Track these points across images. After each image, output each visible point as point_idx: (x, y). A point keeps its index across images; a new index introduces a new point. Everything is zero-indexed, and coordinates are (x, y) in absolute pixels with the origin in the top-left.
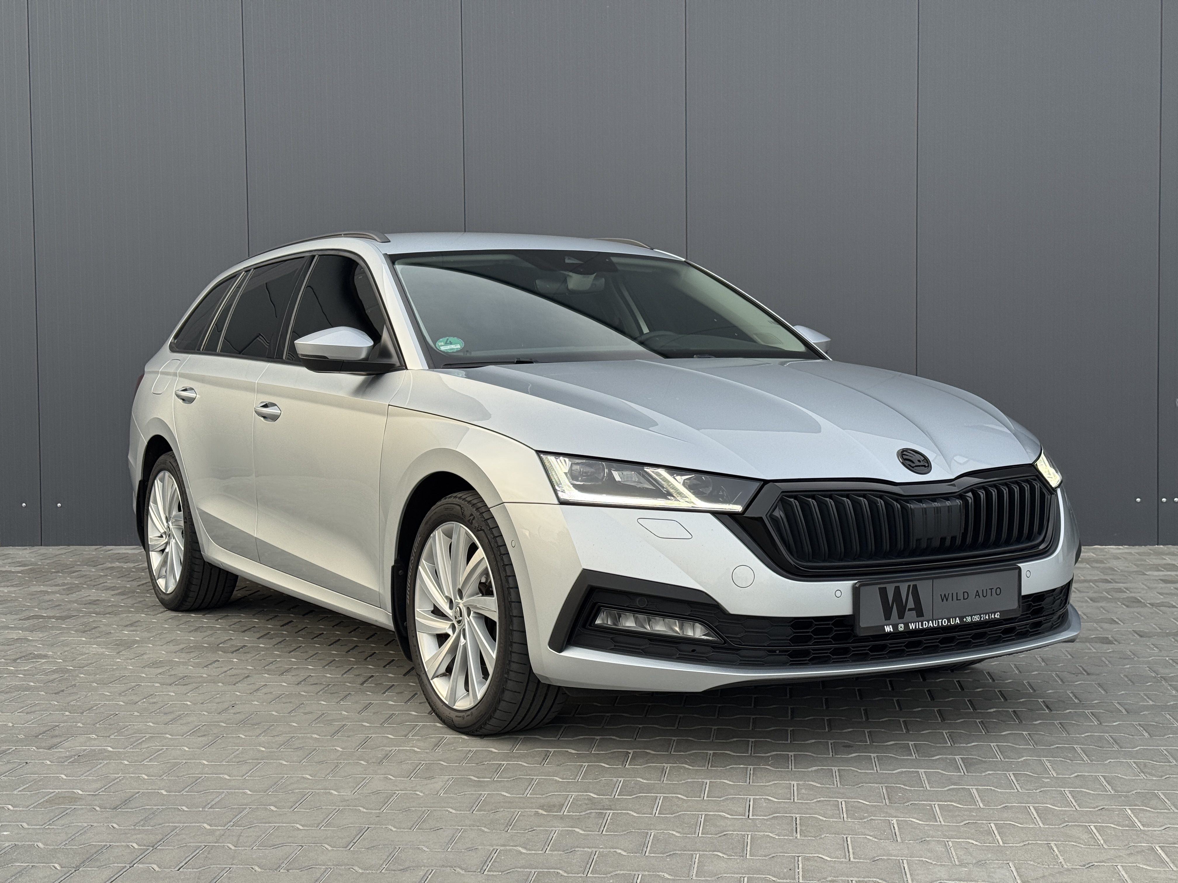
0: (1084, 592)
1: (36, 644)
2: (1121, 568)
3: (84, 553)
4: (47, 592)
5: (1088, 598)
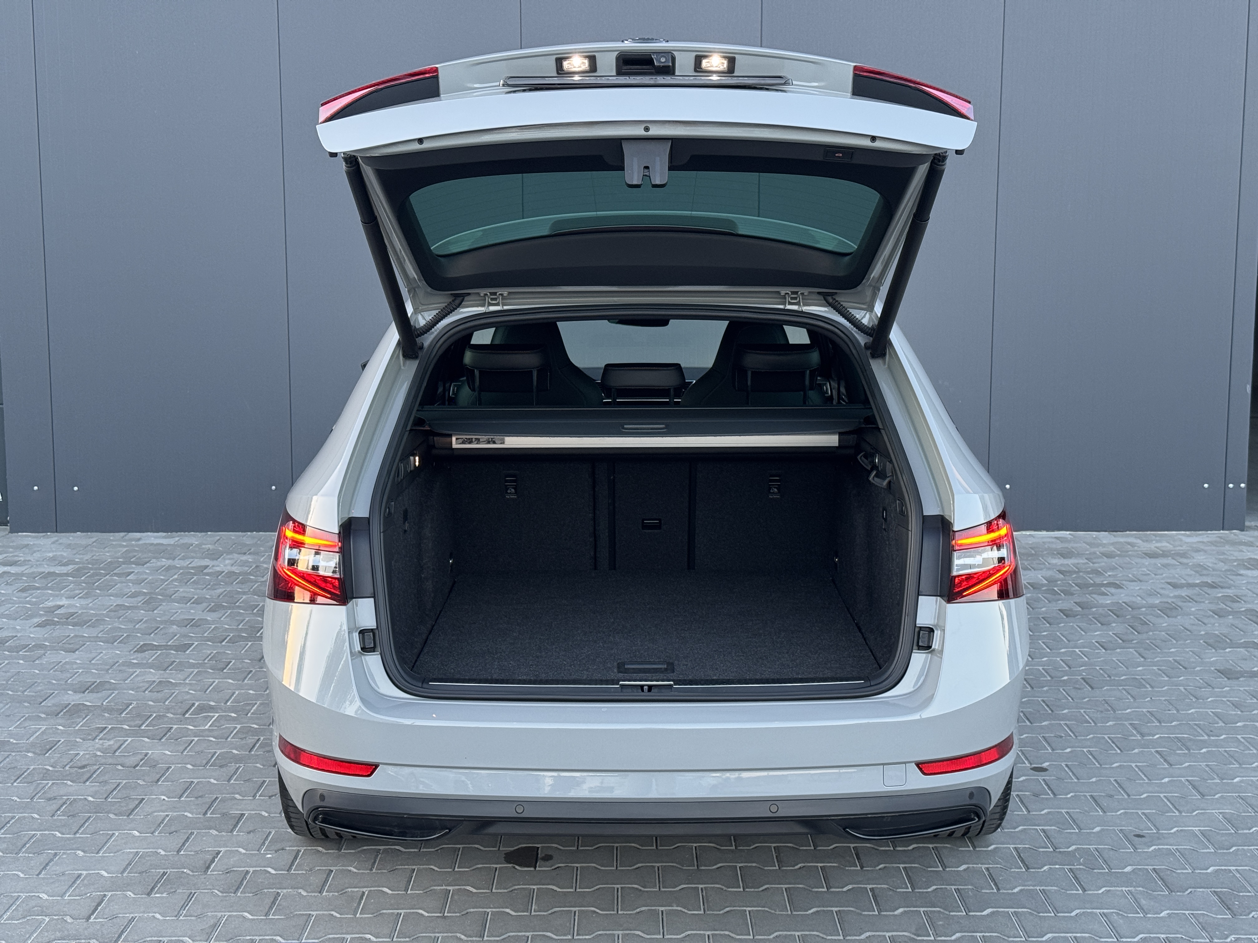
0: (1200, 602)
1: (187, 690)
2: (1210, 565)
3: (114, 543)
4: (129, 608)
5: (1210, 610)
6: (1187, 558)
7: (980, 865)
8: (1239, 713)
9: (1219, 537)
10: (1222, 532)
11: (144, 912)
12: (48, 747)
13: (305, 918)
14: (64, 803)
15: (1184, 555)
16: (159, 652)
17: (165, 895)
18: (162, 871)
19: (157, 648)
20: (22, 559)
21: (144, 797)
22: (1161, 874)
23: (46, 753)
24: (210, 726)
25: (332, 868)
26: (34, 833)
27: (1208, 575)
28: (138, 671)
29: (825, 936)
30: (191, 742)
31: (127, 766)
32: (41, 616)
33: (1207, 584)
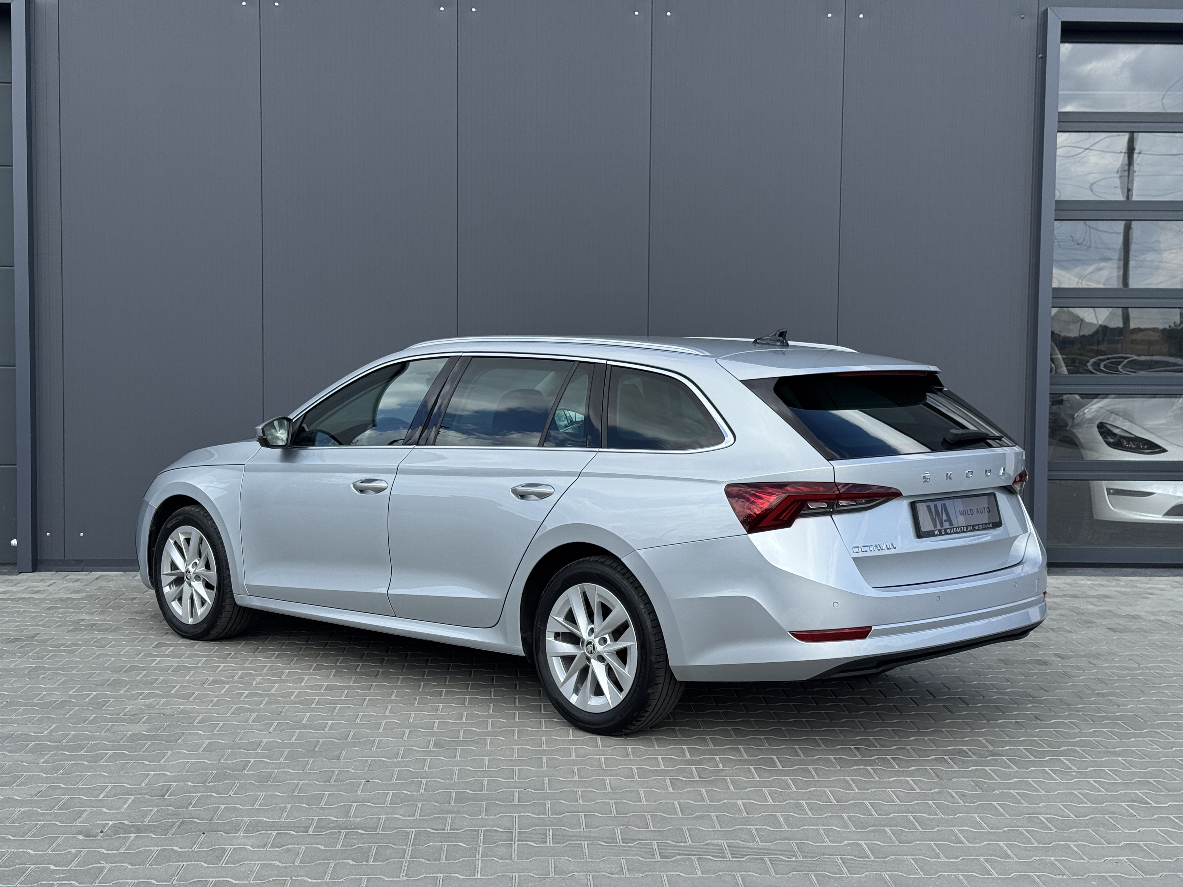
8: (1009, 684)
16: (172, 648)
19: (170, 645)
22: (935, 771)
23: (102, 707)
24: (225, 692)
25: (335, 770)
26: (107, 751)
28: (158, 659)
30: (213, 700)
31: (168, 713)
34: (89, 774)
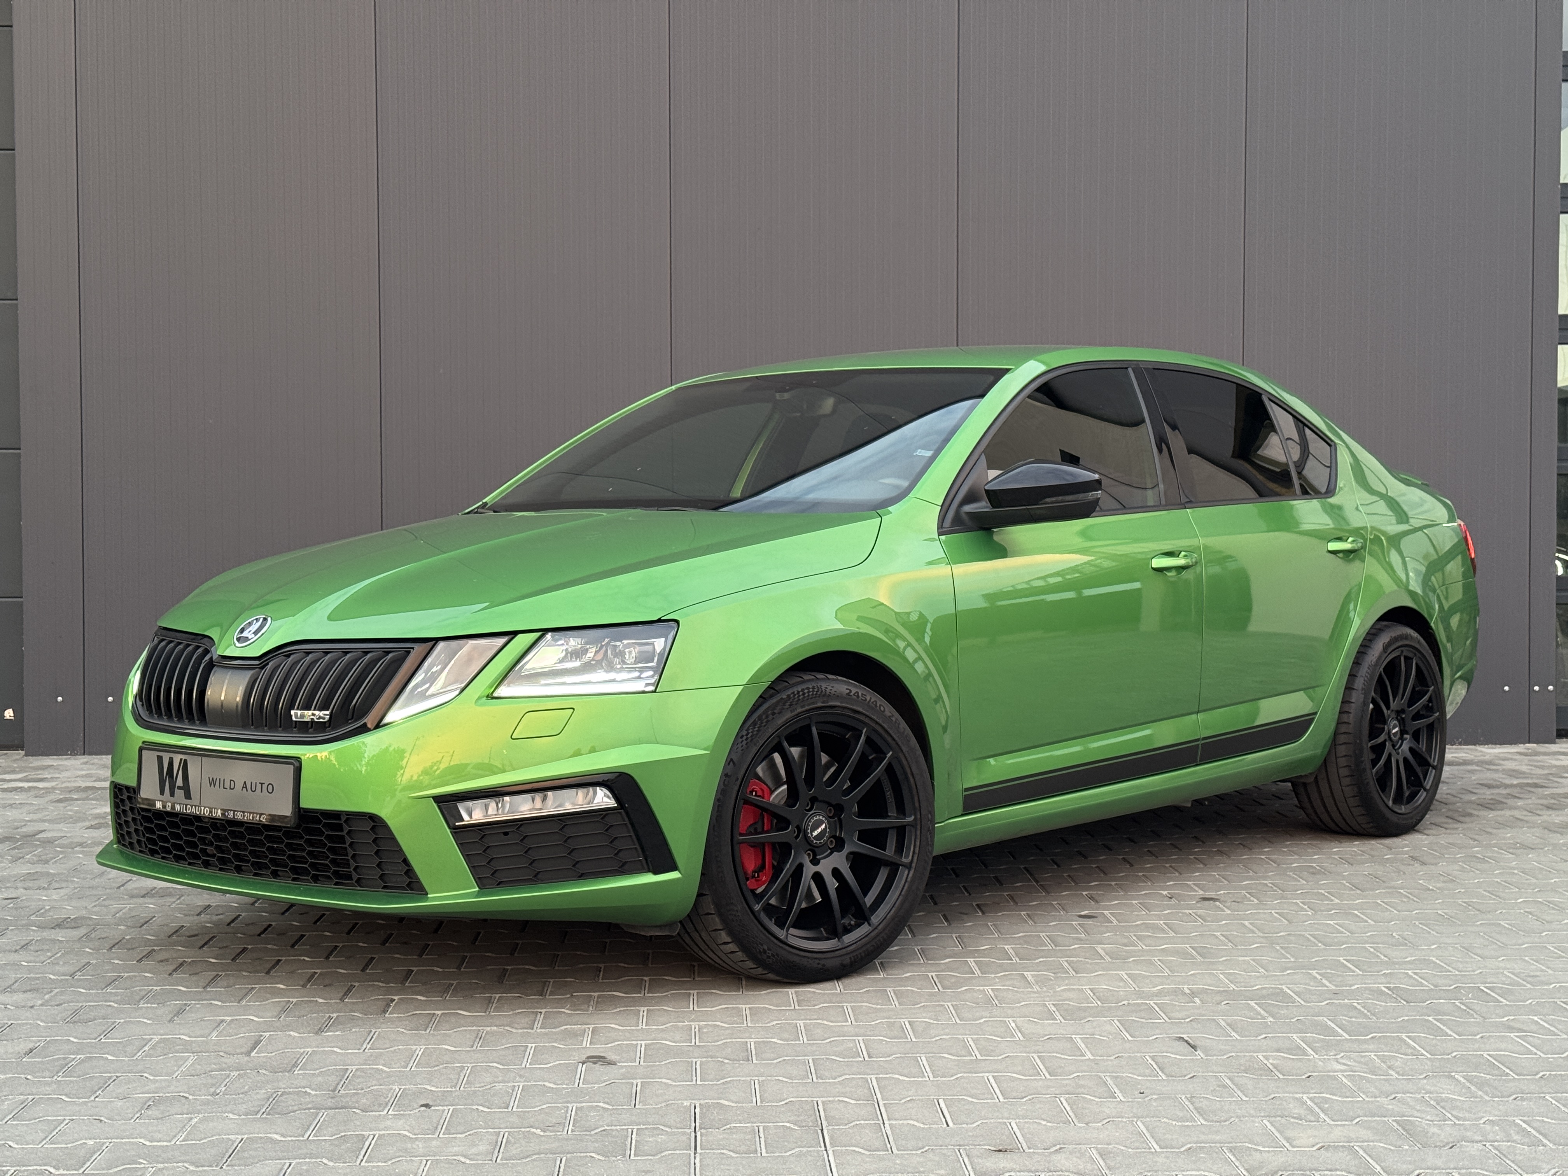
0: (1526, 799)
2: (1525, 770)
6: (1497, 765)
7: (1346, 1001)
9: (1528, 749)
10: (1527, 745)
11: (318, 1047)
12: (142, 921)
13: (523, 1049)
14: (181, 964)
15: (1490, 763)
17: (336, 1033)
18: (328, 1015)
20: (49, 776)
21: (280, 958)
23: (141, 927)
25: (539, 1010)
26: (151, 988)
27: (1528, 778)
29: (1178, 1057)
32: (90, 820)
33: (1528, 785)
34: (119, 1021)
